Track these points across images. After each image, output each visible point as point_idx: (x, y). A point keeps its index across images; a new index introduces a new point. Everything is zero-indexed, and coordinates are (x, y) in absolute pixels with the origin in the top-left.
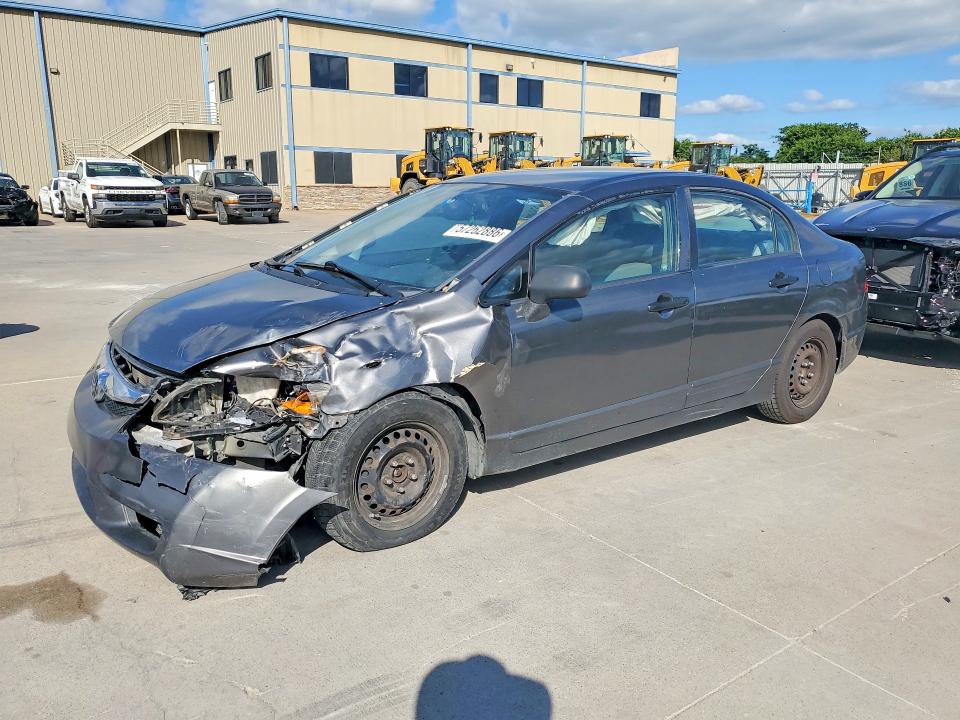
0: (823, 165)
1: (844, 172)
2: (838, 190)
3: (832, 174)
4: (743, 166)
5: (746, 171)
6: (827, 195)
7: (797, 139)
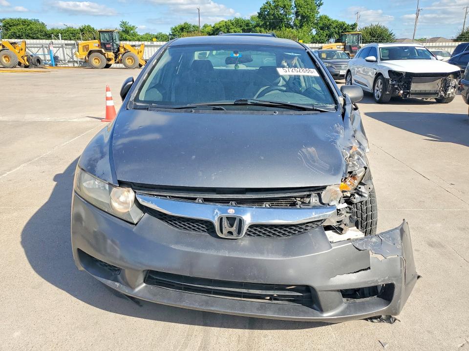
0: (53, 41)
1: (66, 44)
2: (66, 54)
3: (60, 46)
4: (13, 40)
5: (15, 43)
6: (61, 57)
7: (11, 26)
